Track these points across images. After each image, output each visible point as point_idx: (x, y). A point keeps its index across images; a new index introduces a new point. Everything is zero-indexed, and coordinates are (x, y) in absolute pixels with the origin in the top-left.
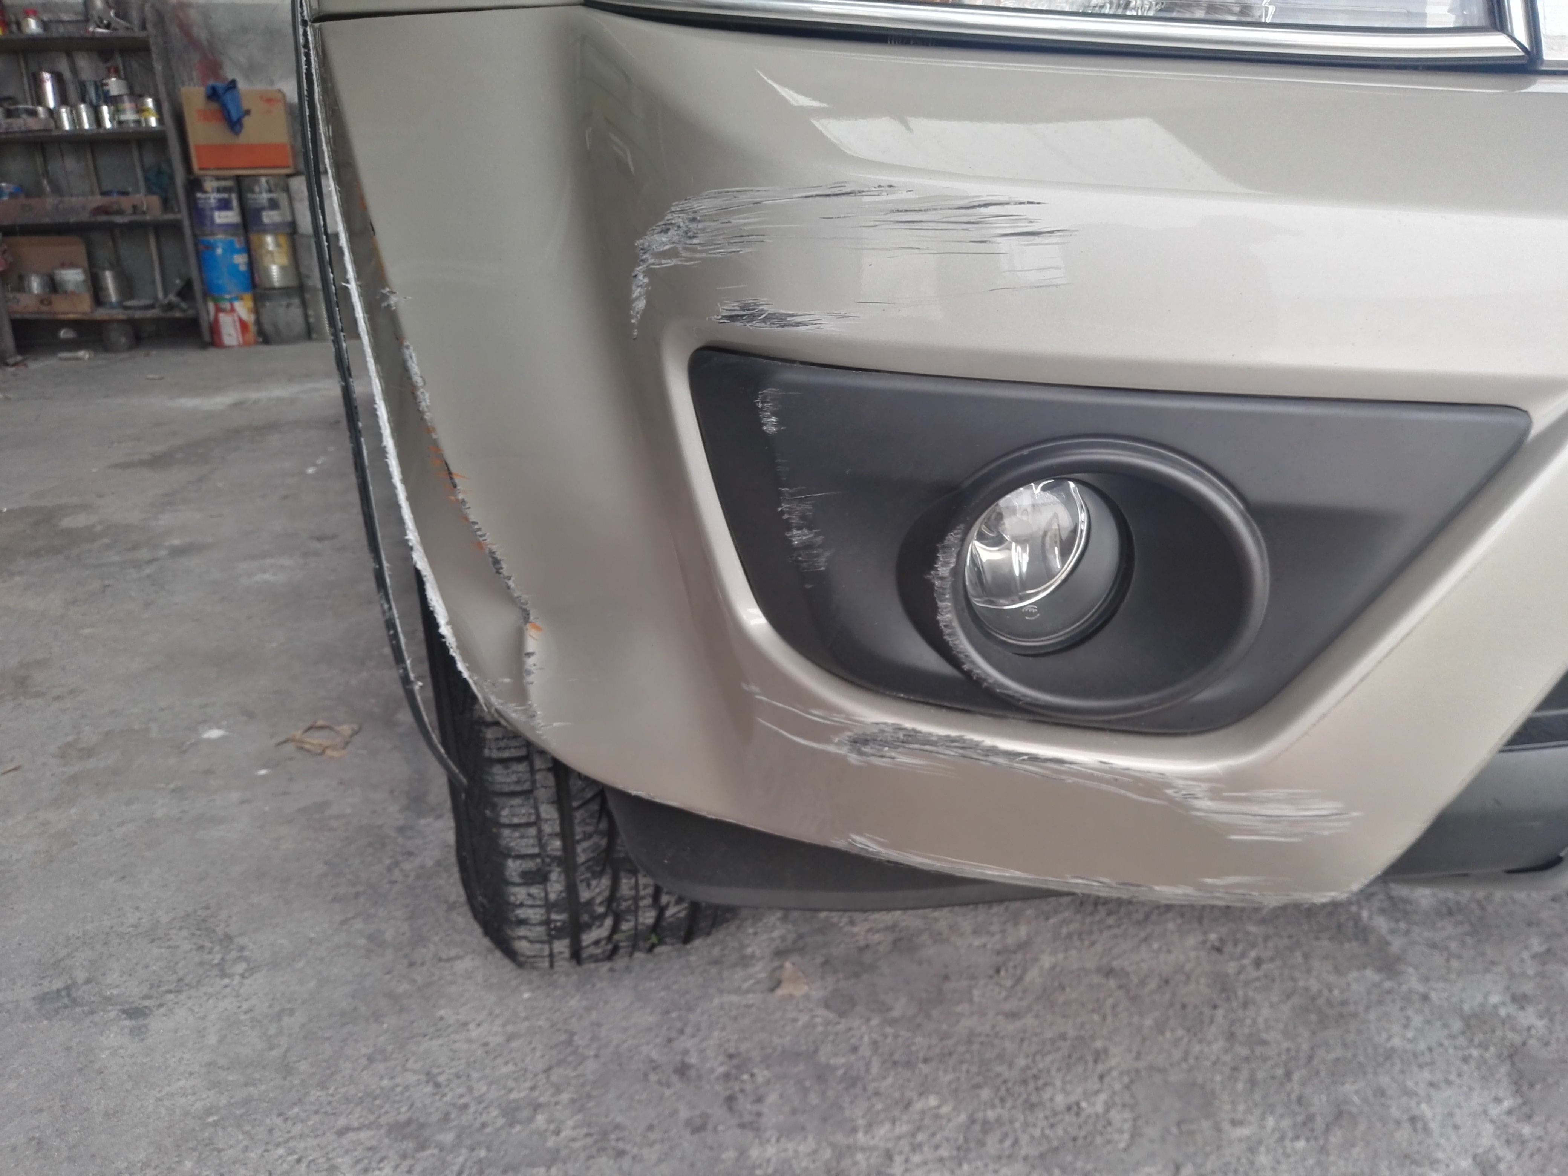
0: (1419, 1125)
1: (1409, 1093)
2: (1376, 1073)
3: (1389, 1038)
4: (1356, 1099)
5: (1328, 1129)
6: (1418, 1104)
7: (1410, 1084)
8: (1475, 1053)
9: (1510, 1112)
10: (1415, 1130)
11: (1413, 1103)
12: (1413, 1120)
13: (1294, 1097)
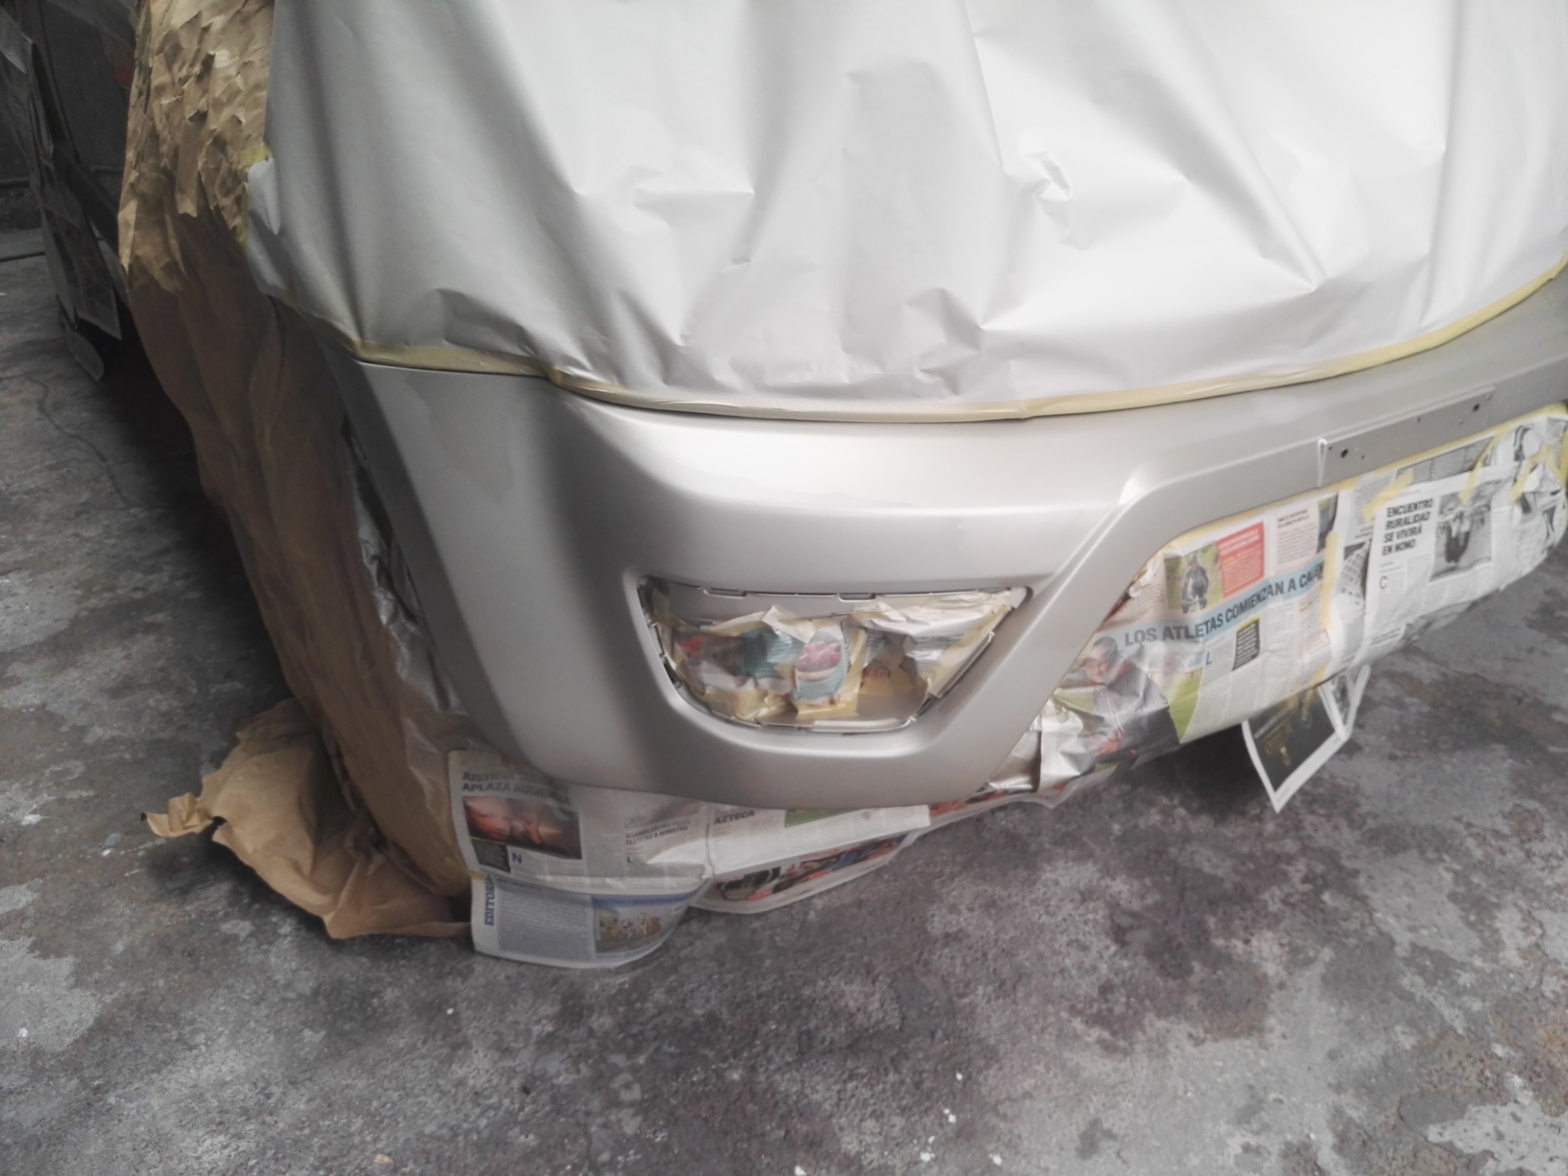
0: (1066, 975)
1: (1056, 953)
2: (1036, 944)
3: (1040, 916)
4: (1027, 964)
5: (1014, 989)
6: (1063, 959)
7: (1057, 946)
8: (1090, 916)
9: (1115, 955)
10: (1064, 978)
11: (1060, 959)
12: (1062, 971)
13: (991, 970)
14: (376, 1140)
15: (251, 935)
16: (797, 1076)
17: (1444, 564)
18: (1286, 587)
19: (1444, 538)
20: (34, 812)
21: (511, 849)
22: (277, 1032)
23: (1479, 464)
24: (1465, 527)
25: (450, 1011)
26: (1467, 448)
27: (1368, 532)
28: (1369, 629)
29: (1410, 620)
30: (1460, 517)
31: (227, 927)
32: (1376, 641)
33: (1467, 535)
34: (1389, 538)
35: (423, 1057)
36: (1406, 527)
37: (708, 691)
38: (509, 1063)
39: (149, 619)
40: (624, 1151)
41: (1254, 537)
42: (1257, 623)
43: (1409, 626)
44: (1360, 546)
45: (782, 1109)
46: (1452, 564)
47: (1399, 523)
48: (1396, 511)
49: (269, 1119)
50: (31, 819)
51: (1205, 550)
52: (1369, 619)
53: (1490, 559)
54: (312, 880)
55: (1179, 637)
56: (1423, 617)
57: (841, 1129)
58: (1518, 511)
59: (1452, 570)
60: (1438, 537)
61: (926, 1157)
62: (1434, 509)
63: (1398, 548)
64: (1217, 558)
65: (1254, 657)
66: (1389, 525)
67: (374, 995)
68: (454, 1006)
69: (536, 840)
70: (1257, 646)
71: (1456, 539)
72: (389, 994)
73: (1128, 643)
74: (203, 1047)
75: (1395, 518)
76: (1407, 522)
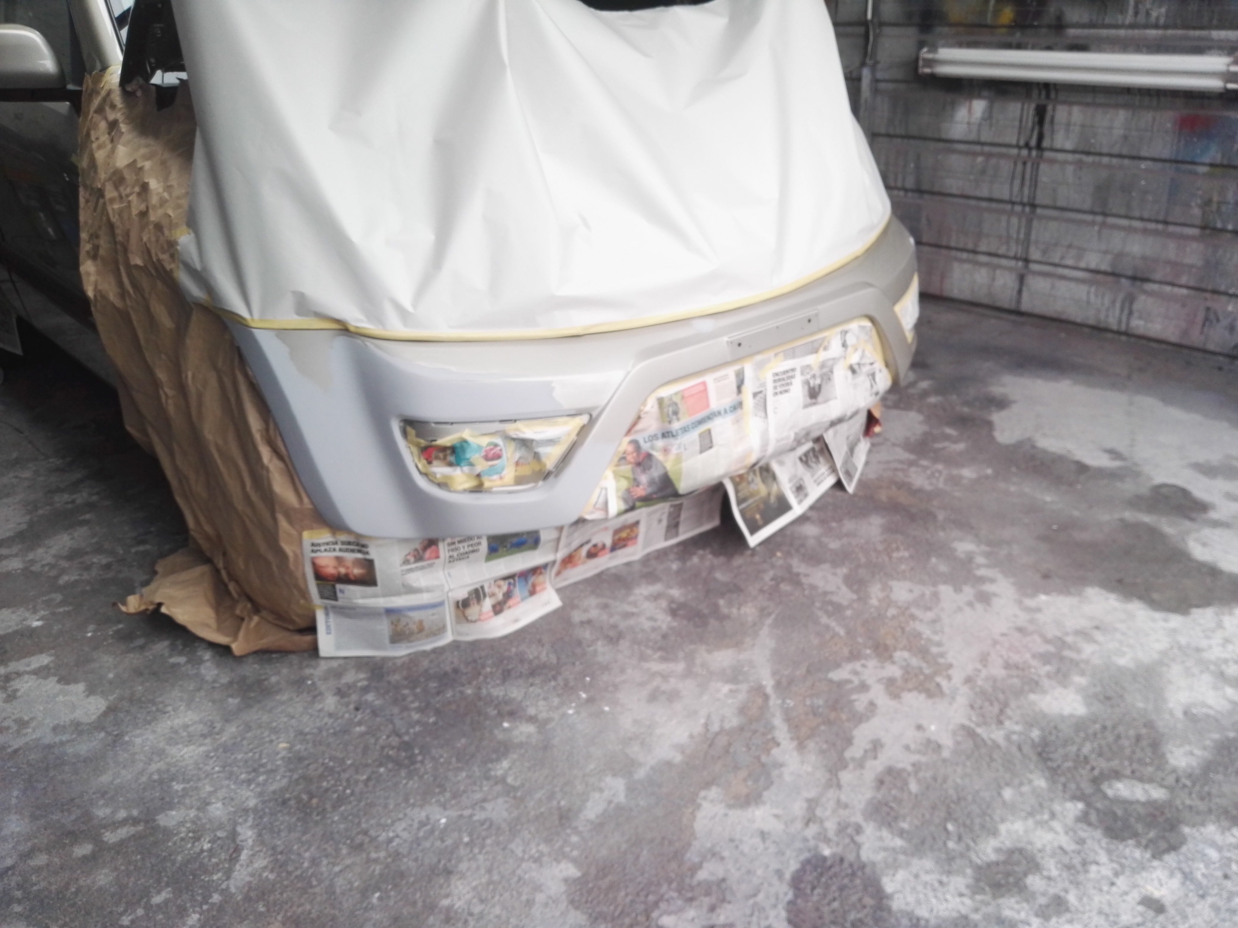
14: (278, 738)
15: (188, 662)
16: (502, 688)
17: (809, 401)
18: (723, 412)
19: (806, 388)
20: (38, 620)
21: (339, 586)
22: (214, 701)
23: (821, 349)
24: (818, 381)
25: (309, 682)
26: (812, 342)
27: (764, 385)
28: (773, 436)
29: (797, 430)
30: (814, 376)
31: (172, 660)
32: (778, 441)
33: (820, 386)
34: (775, 388)
35: (298, 702)
36: (783, 382)
37: (438, 476)
38: (346, 700)
39: (82, 518)
40: (413, 727)
41: (702, 388)
42: (709, 431)
43: (796, 434)
44: (760, 392)
45: (495, 702)
46: (814, 401)
47: (779, 380)
48: (777, 374)
49: (217, 737)
50: (37, 624)
51: (676, 394)
52: (772, 429)
53: (836, 398)
54: (220, 629)
55: (669, 436)
56: (803, 429)
57: (527, 706)
58: (849, 373)
59: (815, 404)
60: (803, 387)
61: (571, 712)
62: (798, 373)
63: (781, 393)
64: (683, 398)
65: (711, 447)
66: (775, 381)
67: (265, 680)
68: (311, 680)
69: (352, 577)
70: (711, 441)
71: (814, 388)
72: (274, 679)
73: (645, 442)
74: (172, 713)
75: (777, 378)
76: (783, 379)
